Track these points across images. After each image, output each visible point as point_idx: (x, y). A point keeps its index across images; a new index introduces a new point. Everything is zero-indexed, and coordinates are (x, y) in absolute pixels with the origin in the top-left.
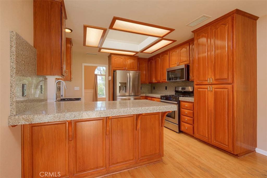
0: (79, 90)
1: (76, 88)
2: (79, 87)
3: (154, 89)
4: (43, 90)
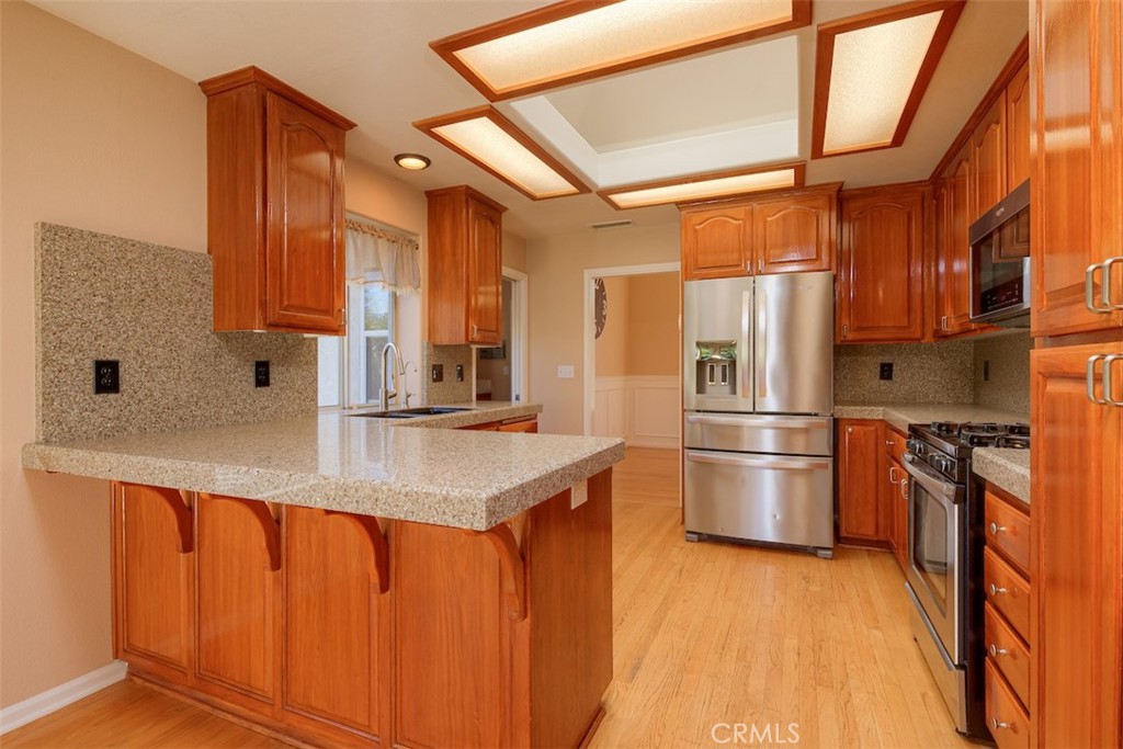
3: (986, 379)
4: (275, 377)
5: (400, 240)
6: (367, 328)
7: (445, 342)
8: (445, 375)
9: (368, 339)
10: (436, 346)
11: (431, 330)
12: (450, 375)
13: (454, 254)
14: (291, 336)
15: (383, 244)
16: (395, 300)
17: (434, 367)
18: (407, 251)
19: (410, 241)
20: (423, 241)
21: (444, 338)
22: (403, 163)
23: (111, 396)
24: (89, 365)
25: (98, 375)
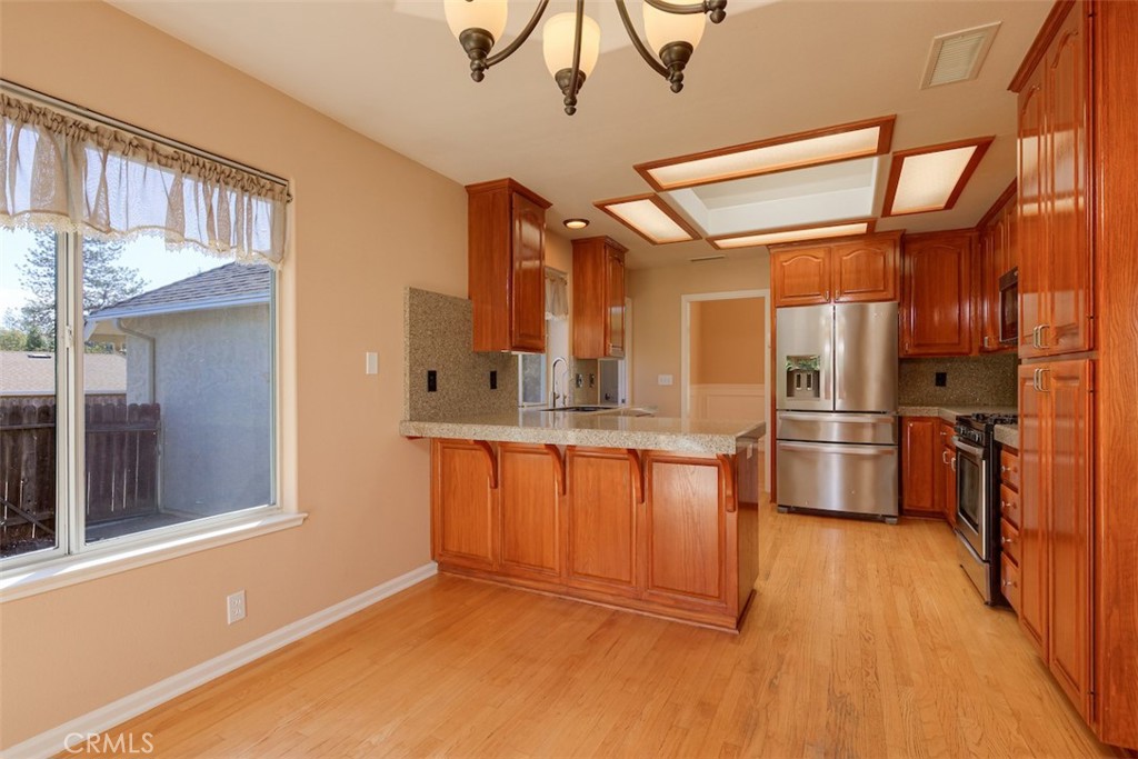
0: (671, 383)
1: (666, 379)
2: (671, 377)
4: (499, 382)
5: (557, 279)
7: (586, 357)
8: (582, 382)
10: (578, 359)
11: (575, 348)
12: (585, 382)
14: (506, 354)
17: (577, 376)
18: (561, 287)
19: (563, 279)
21: (582, 353)
22: (569, 225)
23: (433, 393)
24: (425, 374)
25: (429, 381)
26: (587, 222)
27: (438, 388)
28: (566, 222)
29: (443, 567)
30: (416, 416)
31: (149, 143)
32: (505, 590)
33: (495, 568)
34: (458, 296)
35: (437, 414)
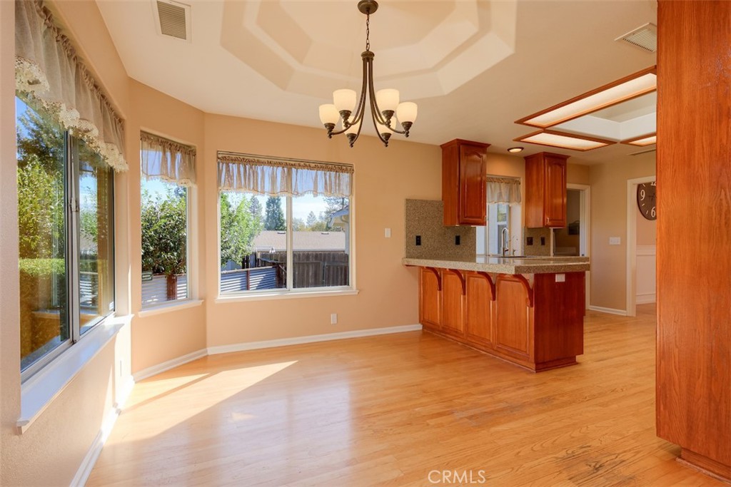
2: (618, 239)
4: (461, 241)
5: (511, 182)
6: (498, 221)
7: (533, 226)
8: (534, 242)
9: (499, 226)
10: (529, 229)
11: (526, 220)
12: (537, 242)
13: (538, 184)
14: (467, 227)
15: (503, 185)
16: (510, 209)
17: (528, 238)
18: (514, 186)
19: (516, 181)
20: (523, 181)
21: (532, 225)
22: (511, 151)
23: (419, 246)
24: (415, 237)
25: (417, 240)
26: (522, 148)
27: (422, 243)
28: (509, 150)
29: (424, 327)
30: (409, 256)
31: (308, 164)
32: (444, 339)
33: (441, 329)
34: (434, 199)
35: (421, 256)
